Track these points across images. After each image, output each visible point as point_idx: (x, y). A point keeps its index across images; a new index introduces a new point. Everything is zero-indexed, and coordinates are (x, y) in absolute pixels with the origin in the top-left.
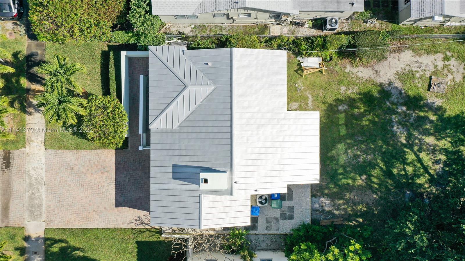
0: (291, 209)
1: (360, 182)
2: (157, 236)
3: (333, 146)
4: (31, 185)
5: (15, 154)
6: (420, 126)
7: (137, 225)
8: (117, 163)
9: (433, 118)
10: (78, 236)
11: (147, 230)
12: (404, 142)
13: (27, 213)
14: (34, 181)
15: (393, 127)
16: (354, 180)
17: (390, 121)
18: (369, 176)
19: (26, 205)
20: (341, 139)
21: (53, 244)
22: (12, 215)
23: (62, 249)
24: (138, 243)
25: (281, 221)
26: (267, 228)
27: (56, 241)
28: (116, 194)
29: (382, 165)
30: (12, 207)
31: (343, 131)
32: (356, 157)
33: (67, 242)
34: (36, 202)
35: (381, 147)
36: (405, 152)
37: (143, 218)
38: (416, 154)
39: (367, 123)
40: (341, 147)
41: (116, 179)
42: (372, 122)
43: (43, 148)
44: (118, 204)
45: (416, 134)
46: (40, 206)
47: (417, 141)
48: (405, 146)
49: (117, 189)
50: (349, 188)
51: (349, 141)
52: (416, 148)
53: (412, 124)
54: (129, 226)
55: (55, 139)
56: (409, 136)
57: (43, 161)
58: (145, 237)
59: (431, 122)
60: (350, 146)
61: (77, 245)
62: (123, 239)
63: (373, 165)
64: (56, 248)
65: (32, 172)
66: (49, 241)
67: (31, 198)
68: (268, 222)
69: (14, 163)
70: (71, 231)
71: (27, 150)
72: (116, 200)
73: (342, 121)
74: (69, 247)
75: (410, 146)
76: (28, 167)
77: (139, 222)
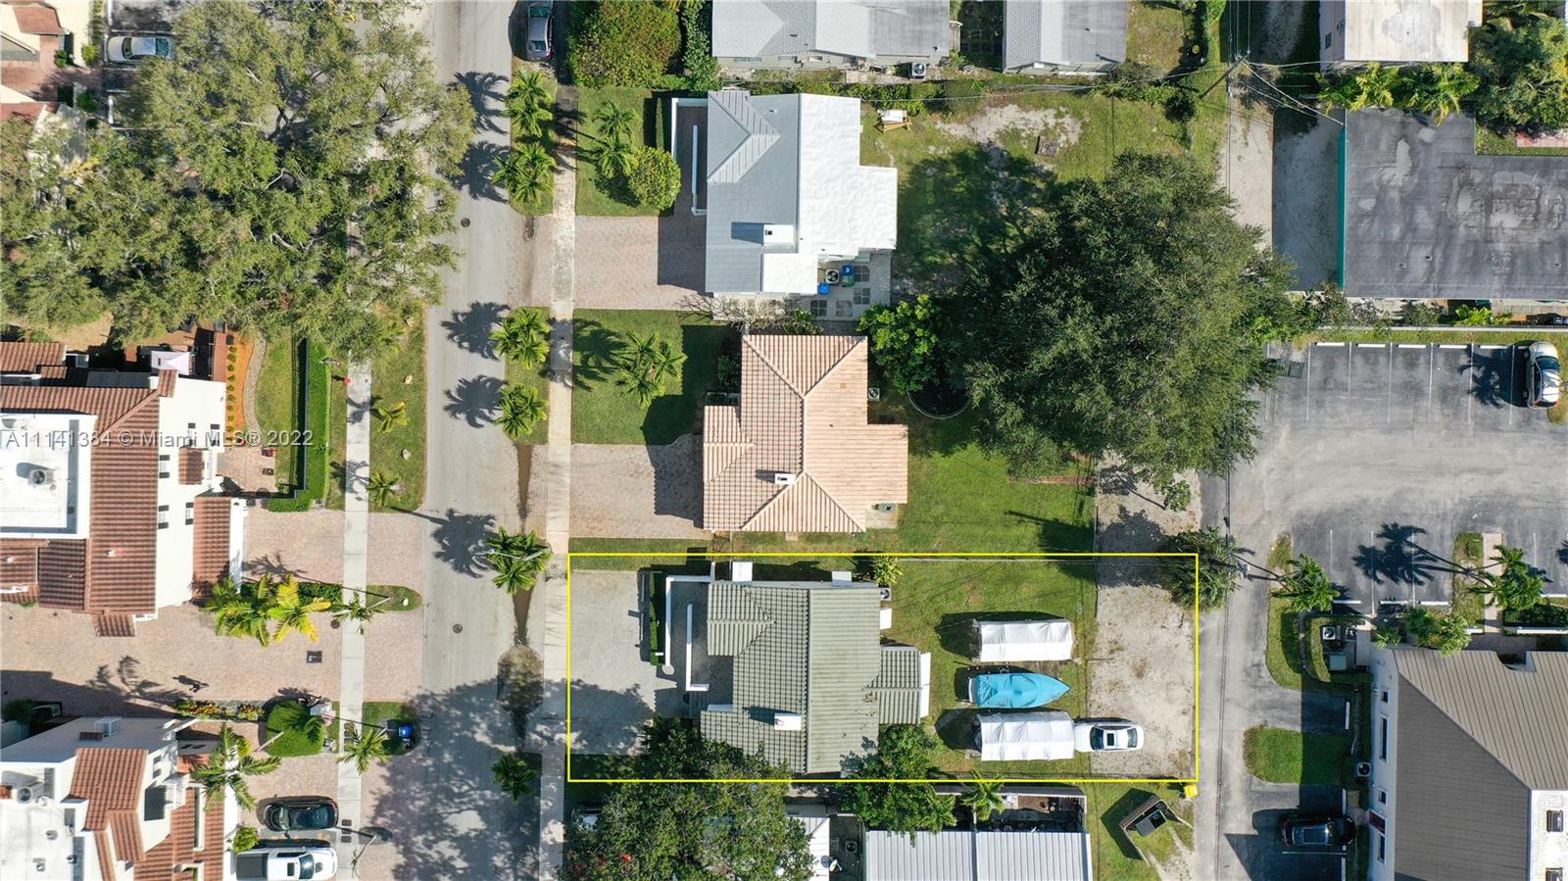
0: (867, 291)
1: (950, 260)
2: (707, 319)
3: (919, 217)
4: (558, 257)
5: (540, 220)
6: (1025, 195)
7: (683, 306)
8: (660, 232)
9: (1041, 185)
10: (613, 318)
11: (695, 312)
12: (1005, 214)
13: (553, 291)
14: (561, 253)
15: (992, 196)
16: (943, 257)
17: (988, 190)
18: (961, 253)
19: (552, 281)
20: (929, 209)
21: (582, 327)
22: (535, 293)
23: (593, 333)
24: (683, 327)
25: (854, 306)
26: (837, 314)
27: (587, 324)
28: (659, 270)
29: (977, 240)
30: (535, 283)
31: (931, 200)
32: (946, 230)
33: (599, 325)
34: (564, 277)
35: (978, 219)
36: (1005, 226)
37: (690, 298)
38: (1019, 230)
39: (962, 189)
40: (928, 217)
41: (659, 251)
42: (968, 189)
43: (573, 213)
44: (661, 281)
45: (1019, 203)
46: (569, 282)
47: (1021, 213)
48: (1007, 219)
49: (659, 263)
50: (935, 267)
51: (938, 211)
52: (1019, 222)
53: (1015, 194)
54: (674, 309)
55: (588, 202)
56: (1012, 207)
57: (573, 229)
58: (692, 321)
59: (1038, 190)
60: (939, 218)
61: (612, 330)
62: (666, 322)
63: (967, 241)
64: (586, 332)
65: (560, 242)
66: (578, 323)
67: (559, 272)
68: (838, 306)
69: (539, 231)
70: (606, 312)
71: (555, 215)
72: (659, 277)
73: (929, 188)
74: (603, 331)
75: (1012, 219)
76: (556, 237)
77: (685, 303)
